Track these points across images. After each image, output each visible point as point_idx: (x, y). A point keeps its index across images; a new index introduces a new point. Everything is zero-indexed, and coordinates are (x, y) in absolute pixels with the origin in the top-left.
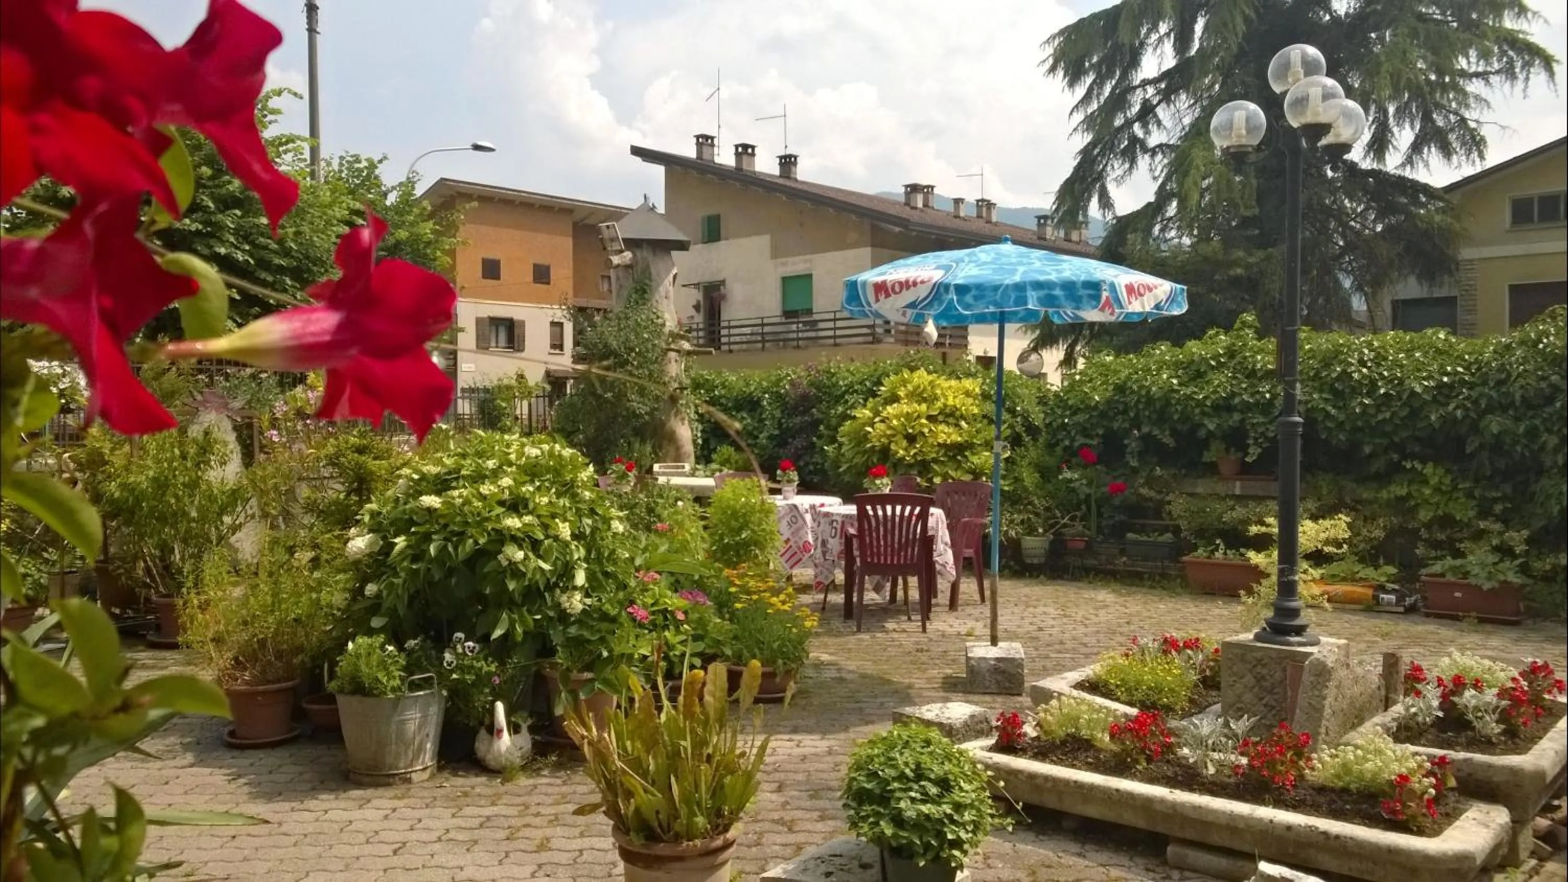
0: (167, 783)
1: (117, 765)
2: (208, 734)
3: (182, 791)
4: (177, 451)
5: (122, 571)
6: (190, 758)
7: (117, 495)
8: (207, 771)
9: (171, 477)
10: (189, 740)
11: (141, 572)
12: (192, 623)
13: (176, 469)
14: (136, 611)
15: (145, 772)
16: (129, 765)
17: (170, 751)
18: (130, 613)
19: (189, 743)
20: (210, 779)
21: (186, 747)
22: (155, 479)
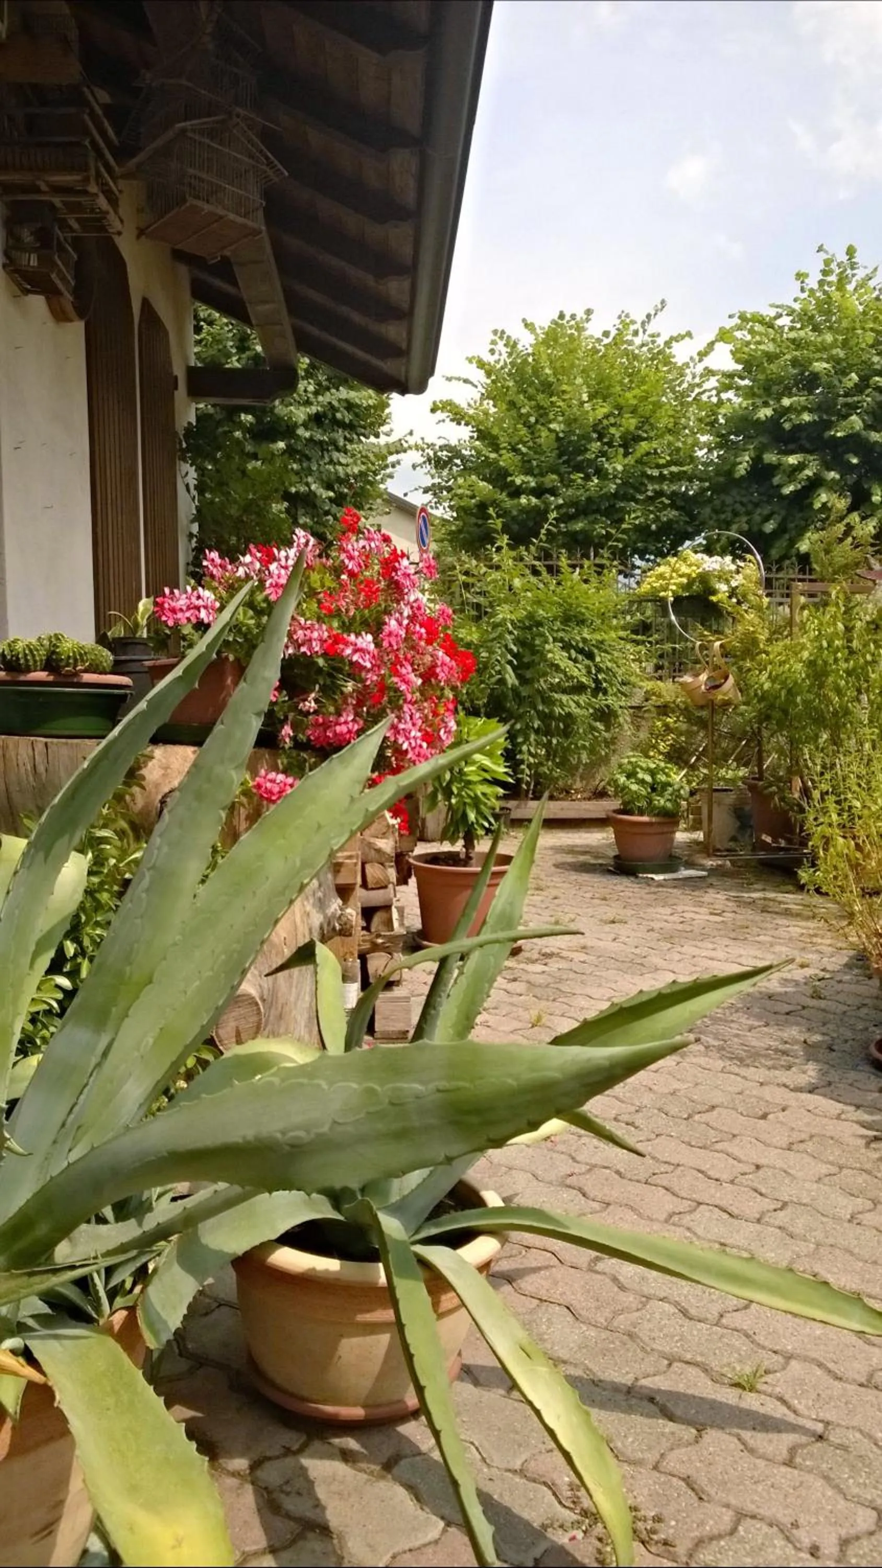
0: (764, 1117)
1: (702, 1061)
2: (849, 1034)
3: (784, 1142)
4: (840, 626)
5: (774, 788)
6: (810, 1073)
7: (767, 686)
8: (835, 1107)
9: (831, 661)
10: (817, 1038)
11: (797, 795)
12: (826, 850)
13: (838, 650)
14: (789, 841)
15: (739, 1085)
16: (720, 1064)
17: (785, 1053)
18: (783, 843)
19: (815, 1046)
20: (833, 1128)
21: (811, 1051)
22: (811, 664)
